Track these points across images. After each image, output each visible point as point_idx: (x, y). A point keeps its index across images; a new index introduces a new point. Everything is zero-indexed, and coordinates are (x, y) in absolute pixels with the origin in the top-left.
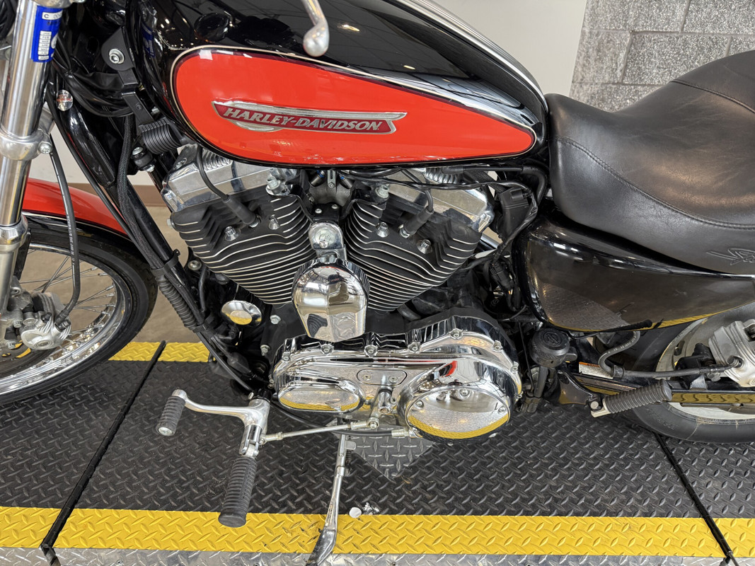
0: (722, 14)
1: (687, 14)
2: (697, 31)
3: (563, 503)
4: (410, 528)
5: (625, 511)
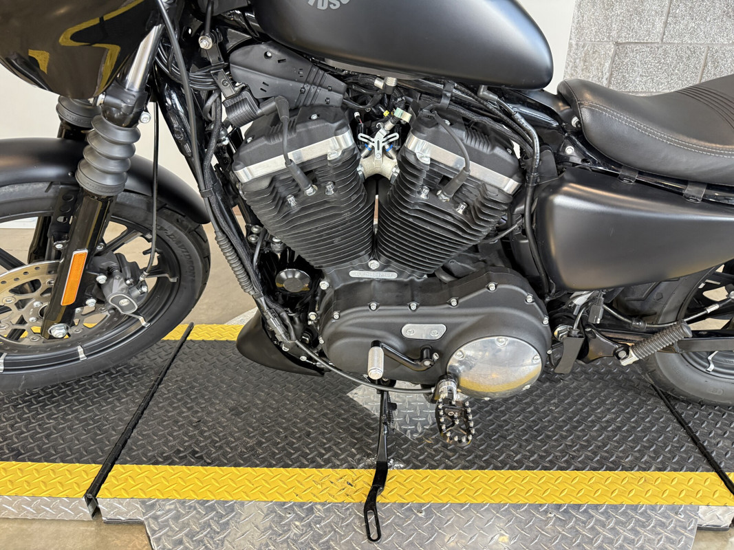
0: (699, 24)
1: (666, 27)
2: (676, 42)
3: (579, 459)
4: (435, 480)
5: (639, 466)
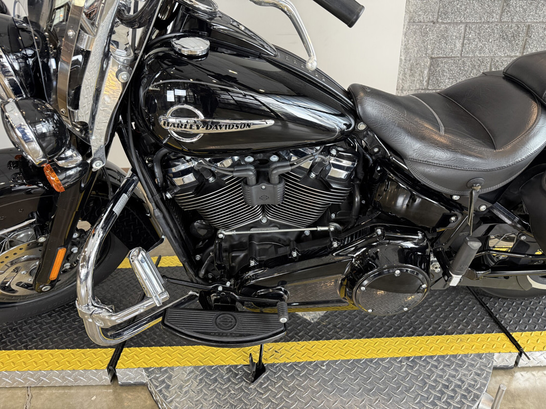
1: (463, 46)
2: (470, 56)
3: (420, 330)
5: (457, 332)
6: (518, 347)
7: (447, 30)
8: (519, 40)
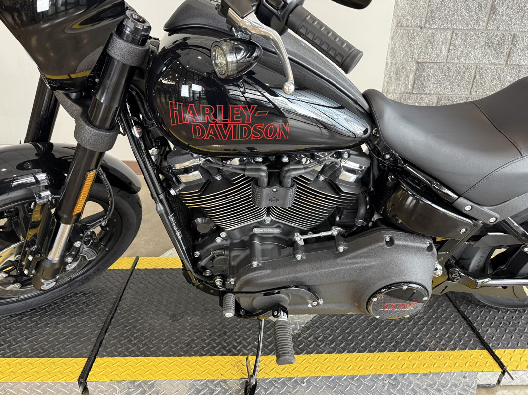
1: (449, 52)
2: (456, 62)
3: (402, 344)
5: (439, 348)
6: (501, 365)
7: (433, 35)
8: (503, 48)
